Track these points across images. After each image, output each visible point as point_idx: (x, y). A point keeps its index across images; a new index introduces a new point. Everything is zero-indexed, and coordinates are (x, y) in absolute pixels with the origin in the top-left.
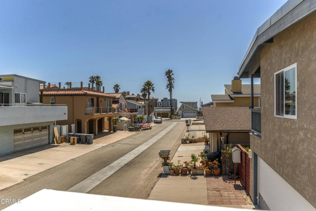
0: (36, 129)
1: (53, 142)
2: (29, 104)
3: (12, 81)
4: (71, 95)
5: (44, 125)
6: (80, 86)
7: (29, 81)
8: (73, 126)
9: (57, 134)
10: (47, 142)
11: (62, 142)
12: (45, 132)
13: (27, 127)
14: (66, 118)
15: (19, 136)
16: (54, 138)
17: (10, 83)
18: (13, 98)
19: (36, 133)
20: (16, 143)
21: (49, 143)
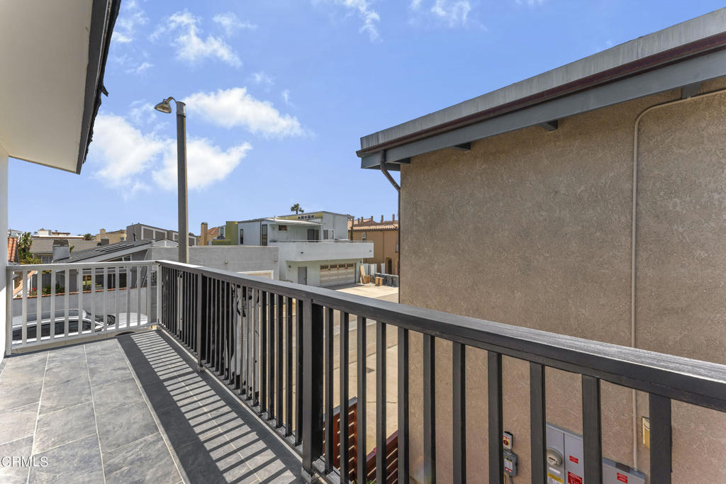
0: (342, 266)
1: (359, 282)
2: (337, 241)
3: (322, 218)
4: (381, 230)
5: (350, 263)
6: (391, 220)
7: (338, 217)
8: (383, 266)
9: (363, 273)
10: (353, 281)
11: (368, 282)
12: (351, 270)
13: (333, 264)
14: (371, 255)
15: (325, 272)
16: (360, 277)
17: (319, 220)
18: (322, 235)
19: (342, 271)
20: (322, 279)
21: (355, 283)
